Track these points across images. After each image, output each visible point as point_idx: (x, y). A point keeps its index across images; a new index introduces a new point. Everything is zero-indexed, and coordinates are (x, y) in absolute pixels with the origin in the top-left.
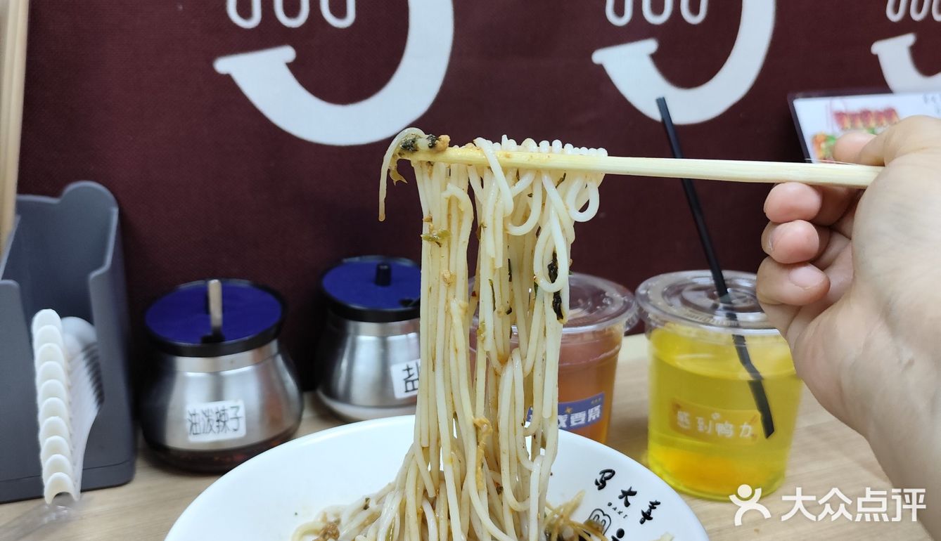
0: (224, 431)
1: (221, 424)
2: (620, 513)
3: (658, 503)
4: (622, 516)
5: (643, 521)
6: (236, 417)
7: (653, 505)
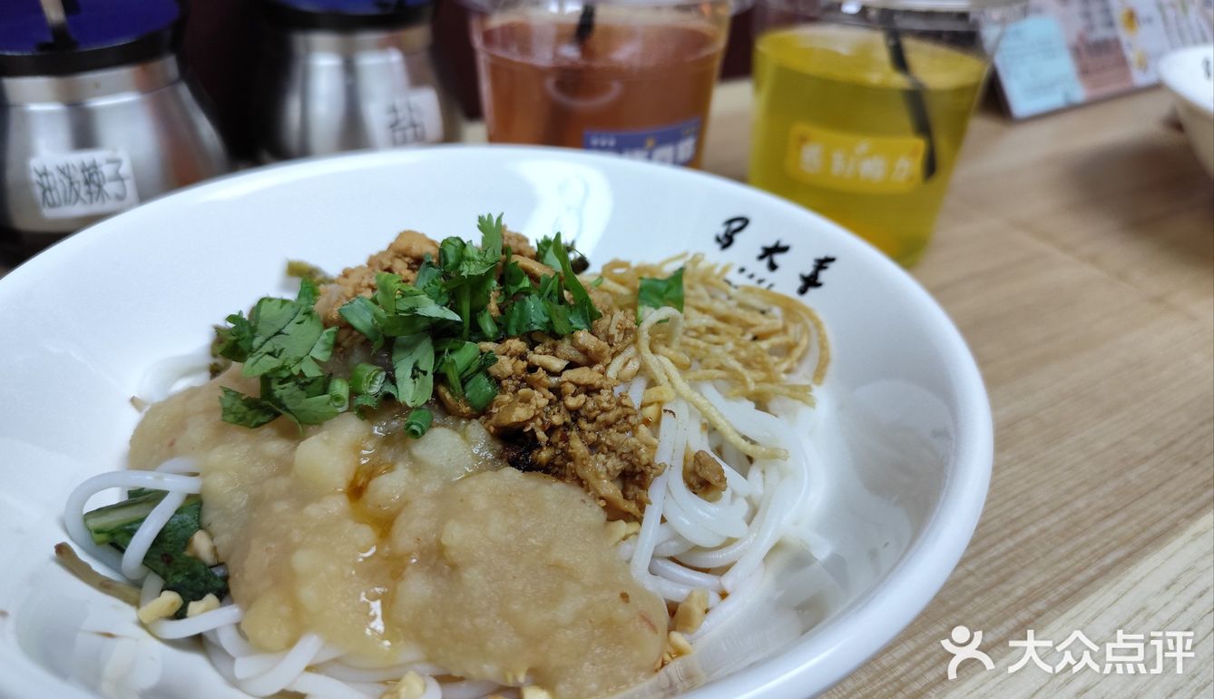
0: (100, 199)
1: (94, 188)
2: (760, 281)
3: (832, 260)
4: (764, 286)
5: (803, 291)
6: (118, 178)
7: (822, 264)
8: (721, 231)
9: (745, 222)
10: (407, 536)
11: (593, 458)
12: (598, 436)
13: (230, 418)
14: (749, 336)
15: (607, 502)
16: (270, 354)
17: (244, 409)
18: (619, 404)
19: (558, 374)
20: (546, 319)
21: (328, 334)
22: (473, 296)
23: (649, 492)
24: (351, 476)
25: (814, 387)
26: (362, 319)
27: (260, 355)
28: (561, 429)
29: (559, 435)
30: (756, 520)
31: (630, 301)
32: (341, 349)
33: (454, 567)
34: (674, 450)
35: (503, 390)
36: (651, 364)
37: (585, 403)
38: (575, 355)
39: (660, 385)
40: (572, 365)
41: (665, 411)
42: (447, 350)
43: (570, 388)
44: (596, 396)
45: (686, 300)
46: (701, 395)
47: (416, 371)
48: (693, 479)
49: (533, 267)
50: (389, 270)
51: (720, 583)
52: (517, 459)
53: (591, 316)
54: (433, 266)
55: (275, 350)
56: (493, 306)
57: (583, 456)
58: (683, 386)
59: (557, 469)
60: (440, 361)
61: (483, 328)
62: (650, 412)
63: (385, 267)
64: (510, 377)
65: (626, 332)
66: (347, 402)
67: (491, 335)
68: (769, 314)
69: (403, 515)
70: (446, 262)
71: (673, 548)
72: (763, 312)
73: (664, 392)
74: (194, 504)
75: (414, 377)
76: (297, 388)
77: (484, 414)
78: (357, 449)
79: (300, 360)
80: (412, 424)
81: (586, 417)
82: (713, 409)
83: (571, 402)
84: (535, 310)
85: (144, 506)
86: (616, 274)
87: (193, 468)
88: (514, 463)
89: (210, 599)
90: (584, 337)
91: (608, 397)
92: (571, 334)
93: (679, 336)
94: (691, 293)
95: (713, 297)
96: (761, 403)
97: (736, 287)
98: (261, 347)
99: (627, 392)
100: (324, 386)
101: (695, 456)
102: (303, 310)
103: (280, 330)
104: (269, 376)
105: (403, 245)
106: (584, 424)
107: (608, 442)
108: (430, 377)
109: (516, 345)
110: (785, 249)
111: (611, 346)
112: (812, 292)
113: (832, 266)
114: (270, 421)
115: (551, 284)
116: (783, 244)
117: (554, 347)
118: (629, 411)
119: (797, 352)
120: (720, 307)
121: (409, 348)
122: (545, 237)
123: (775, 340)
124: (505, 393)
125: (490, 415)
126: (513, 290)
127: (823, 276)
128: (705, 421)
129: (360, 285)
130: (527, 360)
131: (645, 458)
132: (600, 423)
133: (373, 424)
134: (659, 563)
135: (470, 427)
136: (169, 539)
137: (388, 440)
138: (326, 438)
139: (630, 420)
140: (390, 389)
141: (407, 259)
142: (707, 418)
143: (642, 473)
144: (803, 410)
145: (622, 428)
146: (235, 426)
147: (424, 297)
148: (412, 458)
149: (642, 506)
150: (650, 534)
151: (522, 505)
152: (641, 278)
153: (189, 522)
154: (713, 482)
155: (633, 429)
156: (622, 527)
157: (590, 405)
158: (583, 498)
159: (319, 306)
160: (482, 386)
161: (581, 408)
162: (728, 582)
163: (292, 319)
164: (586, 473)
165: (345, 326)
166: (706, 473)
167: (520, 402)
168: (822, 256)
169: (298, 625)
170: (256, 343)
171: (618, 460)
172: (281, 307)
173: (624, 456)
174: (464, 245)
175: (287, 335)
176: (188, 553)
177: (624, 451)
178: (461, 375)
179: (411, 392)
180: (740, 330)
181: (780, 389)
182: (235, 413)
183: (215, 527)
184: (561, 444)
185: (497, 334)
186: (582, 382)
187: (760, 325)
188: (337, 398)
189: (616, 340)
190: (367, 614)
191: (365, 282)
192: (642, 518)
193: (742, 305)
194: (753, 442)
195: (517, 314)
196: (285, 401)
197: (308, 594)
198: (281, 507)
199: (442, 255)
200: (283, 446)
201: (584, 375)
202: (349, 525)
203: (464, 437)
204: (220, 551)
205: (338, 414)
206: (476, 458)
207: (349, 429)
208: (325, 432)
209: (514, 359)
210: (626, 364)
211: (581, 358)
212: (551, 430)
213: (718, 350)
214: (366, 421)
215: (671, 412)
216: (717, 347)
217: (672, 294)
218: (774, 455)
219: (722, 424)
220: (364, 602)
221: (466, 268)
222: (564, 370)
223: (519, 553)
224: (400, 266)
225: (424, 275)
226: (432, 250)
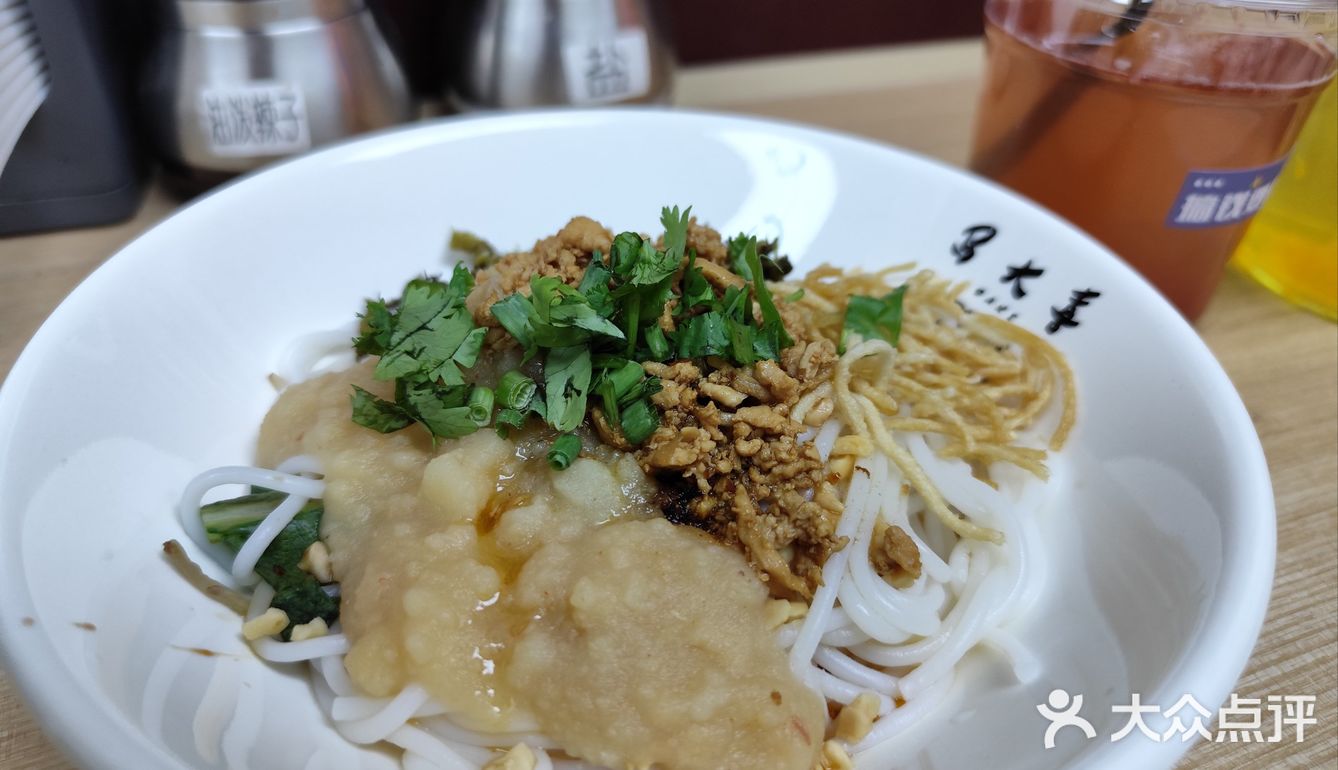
0: (272, 137)
1: (266, 126)
2: (1002, 309)
3: (1096, 295)
4: (1004, 316)
5: (1053, 329)
6: (290, 116)
7: (1083, 298)
8: (961, 239)
9: (991, 233)
10: (533, 587)
11: (760, 519)
12: (772, 491)
13: (361, 419)
14: (977, 379)
15: (770, 578)
16: (409, 353)
17: (376, 412)
18: (802, 456)
19: (732, 410)
20: (726, 343)
21: (475, 335)
22: (643, 307)
23: (825, 570)
24: (483, 505)
25: (1050, 453)
26: (516, 322)
27: (397, 354)
28: (729, 477)
29: (725, 484)
30: (952, 616)
31: (834, 320)
32: (491, 351)
33: (582, 632)
34: (862, 520)
35: (666, 423)
36: (849, 408)
37: (760, 450)
38: (755, 389)
39: (857, 434)
40: (751, 401)
41: (858, 468)
42: (605, 370)
43: (745, 429)
44: (774, 443)
45: (905, 325)
46: (908, 451)
47: (569, 388)
48: (880, 559)
49: (719, 275)
50: (555, 264)
51: (897, 687)
52: (673, 506)
53: (780, 344)
54: (602, 267)
55: (415, 349)
56: (667, 319)
57: (748, 518)
58: (885, 437)
59: (717, 525)
60: (598, 380)
61: (651, 346)
62: (840, 466)
63: (550, 259)
64: (675, 407)
65: (821, 367)
66: (489, 417)
67: (660, 355)
68: (1006, 352)
69: (532, 562)
70: (618, 263)
71: (845, 639)
72: (999, 349)
73: (861, 442)
74: (315, 510)
75: (566, 395)
76: (433, 396)
77: (641, 449)
78: (493, 473)
79: (441, 363)
80: (556, 453)
81: (759, 466)
82: (918, 470)
83: (744, 447)
84: (714, 330)
85: (264, 505)
86: (823, 284)
87: (319, 469)
88: (669, 513)
89: (318, 623)
90: (769, 370)
91: (789, 446)
92: (754, 364)
93: (889, 373)
94: (913, 317)
95: (938, 322)
96: (981, 468)
97: (969, 312)
98: (399, 344)
99: (813, 441)
100: (465, 396)
101: (886, 532)
102: (452, 302)
103: (425, 324)
104: (406, 380)
105: (574, 234)
106: (756, 475)
107: (781, 503)
108: (583, 398)
109: (687, 369)
110: (1038, 273)
111: (802, 381)
112: (1065, 332)
113: (1094, 302)
114: (403, 427)
115: (737, 299)
116: (1036, 266)
117: (732, 377)
118: (814, 464)
119: (1036, 406)
120: (946, 338)
121: (565, 360)
122: (741, 234)
123: (1010, 388)
124: (668, 426)
125: (647, 451)
126: (692, 301)
127: (1082, 313)
128: (908, 483)
129: (520, 277)
130: (698, 389)
131: (823, 529)
132: (775, 476)
133: (515, 443)
134: (827, 652)
135: (623, 462)
136: (285, 547)
137: (530, 466)
138: (460, 456)
139: (813, 475)
140: (538, 407)
141: (576, 252)
142: (910, 479)
143: (819, 546)
144: (1033, 483)
145: (802, 484)
146: (365, 429)
147: (585, 307)
148: (553, 491)
149: (813, 585)
150: (820, 618)
151: (669, 567)
152: (851, 295)
153: (308, 531)
154: (905, 566)
155: (817, 486)
156: (786, 609)
157: (766, 453)
158: (743, 570)
159: (472, 300)
160: (641, 417)
161: (754, 455)
162: (906, 687)
163: (440, 312)
164: (751, 539)
165: (496, 326)
166: (898, 555)
167: (682, 441)
168: (1083, 288)
169: (403, 674)
170: (395, 338)
171: (791, 526)
172: (429, 297)
173: (798, 523)
174: (640, 241)
175: (432, 330)
176: (302, 566)
177: (799, 517)
178: (618, 400)
179: (562, 413)
180: (967, 370)
181: (1006, 453)
182: (365, 415)
183: (333, 541)
184: (726, 495)
185: (666, 354)
186: (760, 425)
187: (993, 365)
188: (479, 411)
189: (807, 376)
190: (480, 673)
191: (526, 275)
192: (812, 599)
193: (974, 337)
194: (962, 517)
195: (693, 333)
196: (420, 408)
197: (415, 643)
198: (403, 530)
199: (614, 253)
200: (413, 459)
201: (763, 416)
202: (472, 565)
203: (615, 473)
204: (336, 568)
205: (477, 428)
206: (626, 500)
207: (488, 449)
208: (460, 449)
209: (683, 386)
210: (817, 405)
211: (762, 394)
212: (715, 478)
213: (934, 395)
214: (508, 440)
215: (864, 470)
216: (934, 391)
217: (888, 318)
218: (987, 537)
219: (927, 489)
220: (477, 658)
221: (639, 272)
222: (740, 406)
223: (658, 627)
224: (568, 258)
225: (590, 276)
226: (605, 244)
